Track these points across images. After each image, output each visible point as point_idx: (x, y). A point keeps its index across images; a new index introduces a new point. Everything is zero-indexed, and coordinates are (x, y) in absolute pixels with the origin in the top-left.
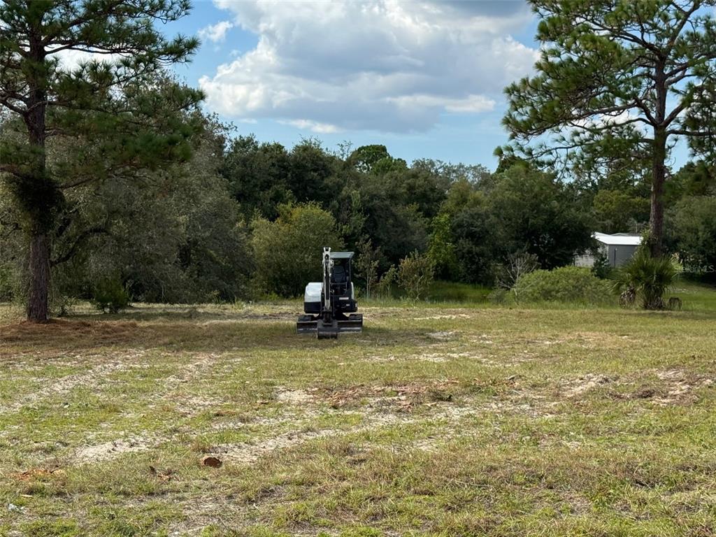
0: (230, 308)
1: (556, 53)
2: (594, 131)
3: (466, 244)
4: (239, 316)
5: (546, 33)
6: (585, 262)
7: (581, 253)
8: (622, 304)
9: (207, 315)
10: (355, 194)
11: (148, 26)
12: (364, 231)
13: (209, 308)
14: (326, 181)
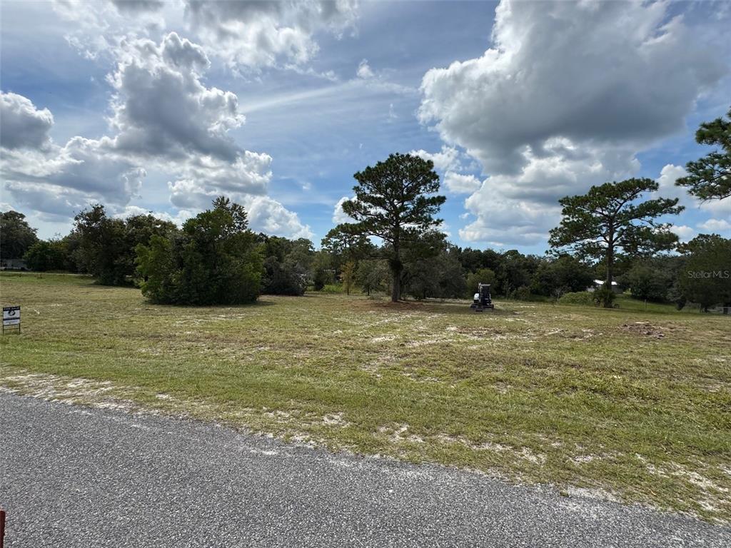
0: (457, 301)
1: (568, 219)
2: (583, 245)
3: (544, 283)
4: (457, 303)
5: (564, 212)
6: (591, 290)
7: (589, 287)
8: (595, 305)
9: (447, 303)
10: (504, 265)
11: (430, 216)
12: (507, 278)
13: (450, 300)
14: (495, 261)
